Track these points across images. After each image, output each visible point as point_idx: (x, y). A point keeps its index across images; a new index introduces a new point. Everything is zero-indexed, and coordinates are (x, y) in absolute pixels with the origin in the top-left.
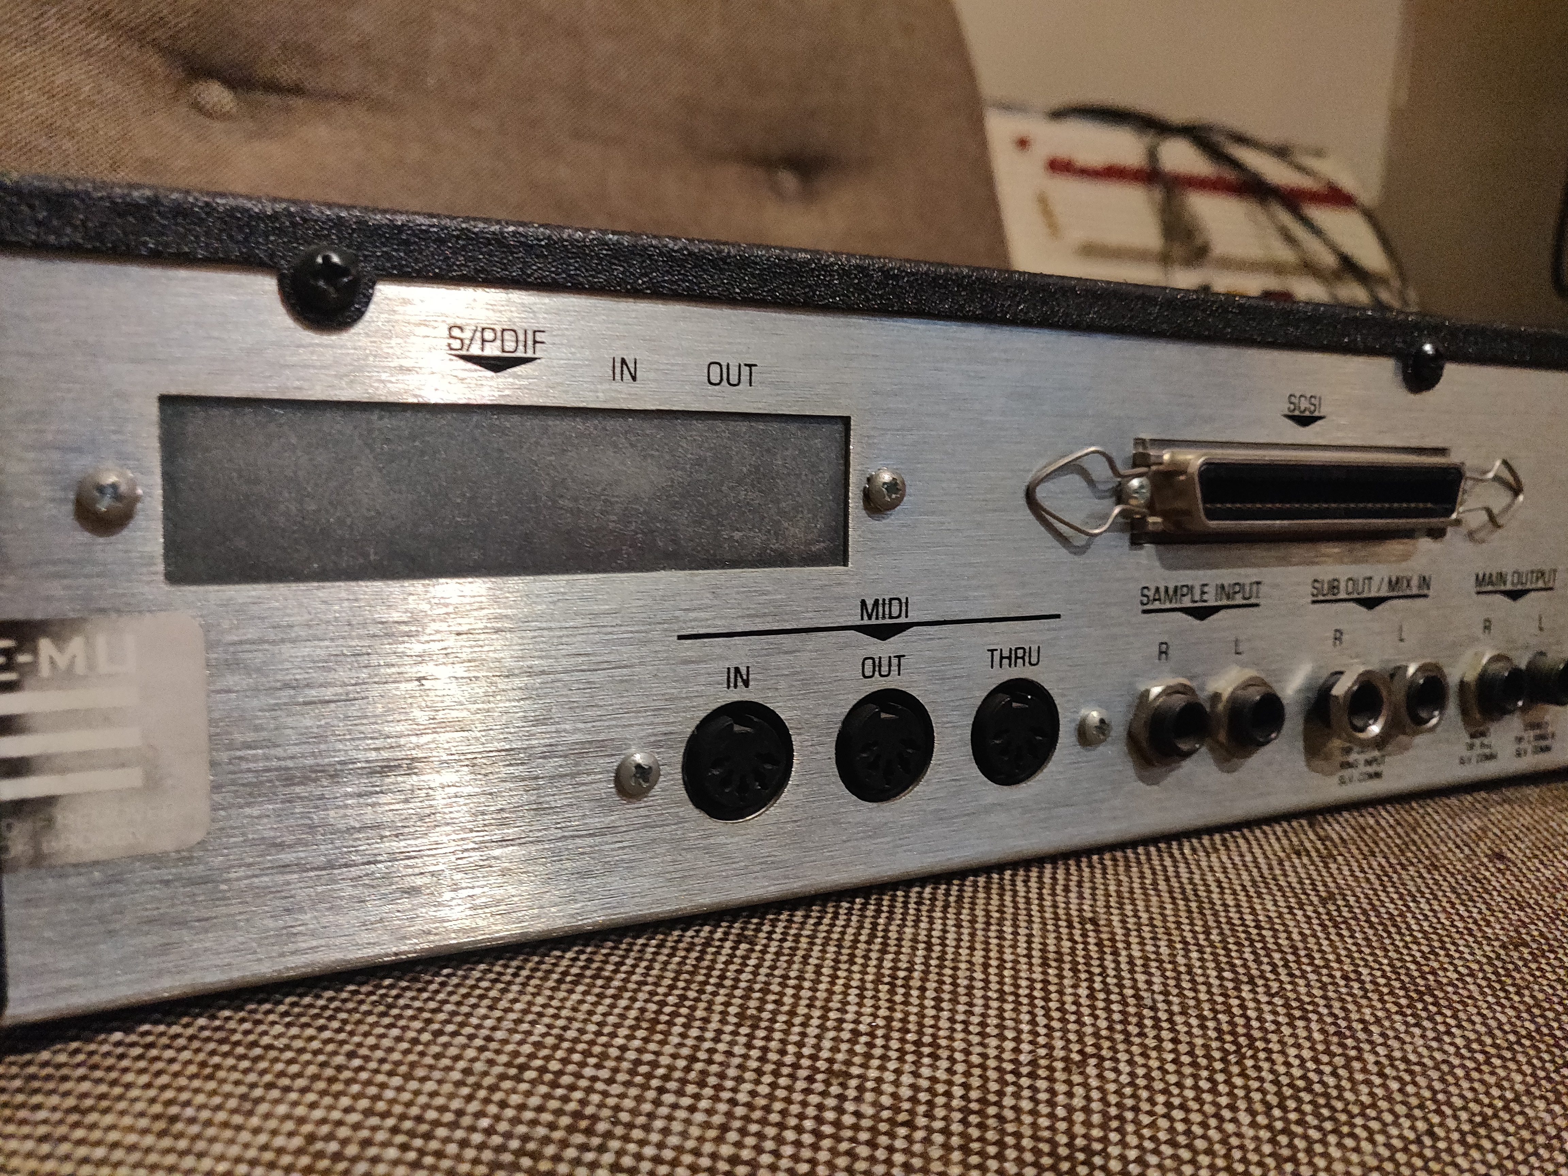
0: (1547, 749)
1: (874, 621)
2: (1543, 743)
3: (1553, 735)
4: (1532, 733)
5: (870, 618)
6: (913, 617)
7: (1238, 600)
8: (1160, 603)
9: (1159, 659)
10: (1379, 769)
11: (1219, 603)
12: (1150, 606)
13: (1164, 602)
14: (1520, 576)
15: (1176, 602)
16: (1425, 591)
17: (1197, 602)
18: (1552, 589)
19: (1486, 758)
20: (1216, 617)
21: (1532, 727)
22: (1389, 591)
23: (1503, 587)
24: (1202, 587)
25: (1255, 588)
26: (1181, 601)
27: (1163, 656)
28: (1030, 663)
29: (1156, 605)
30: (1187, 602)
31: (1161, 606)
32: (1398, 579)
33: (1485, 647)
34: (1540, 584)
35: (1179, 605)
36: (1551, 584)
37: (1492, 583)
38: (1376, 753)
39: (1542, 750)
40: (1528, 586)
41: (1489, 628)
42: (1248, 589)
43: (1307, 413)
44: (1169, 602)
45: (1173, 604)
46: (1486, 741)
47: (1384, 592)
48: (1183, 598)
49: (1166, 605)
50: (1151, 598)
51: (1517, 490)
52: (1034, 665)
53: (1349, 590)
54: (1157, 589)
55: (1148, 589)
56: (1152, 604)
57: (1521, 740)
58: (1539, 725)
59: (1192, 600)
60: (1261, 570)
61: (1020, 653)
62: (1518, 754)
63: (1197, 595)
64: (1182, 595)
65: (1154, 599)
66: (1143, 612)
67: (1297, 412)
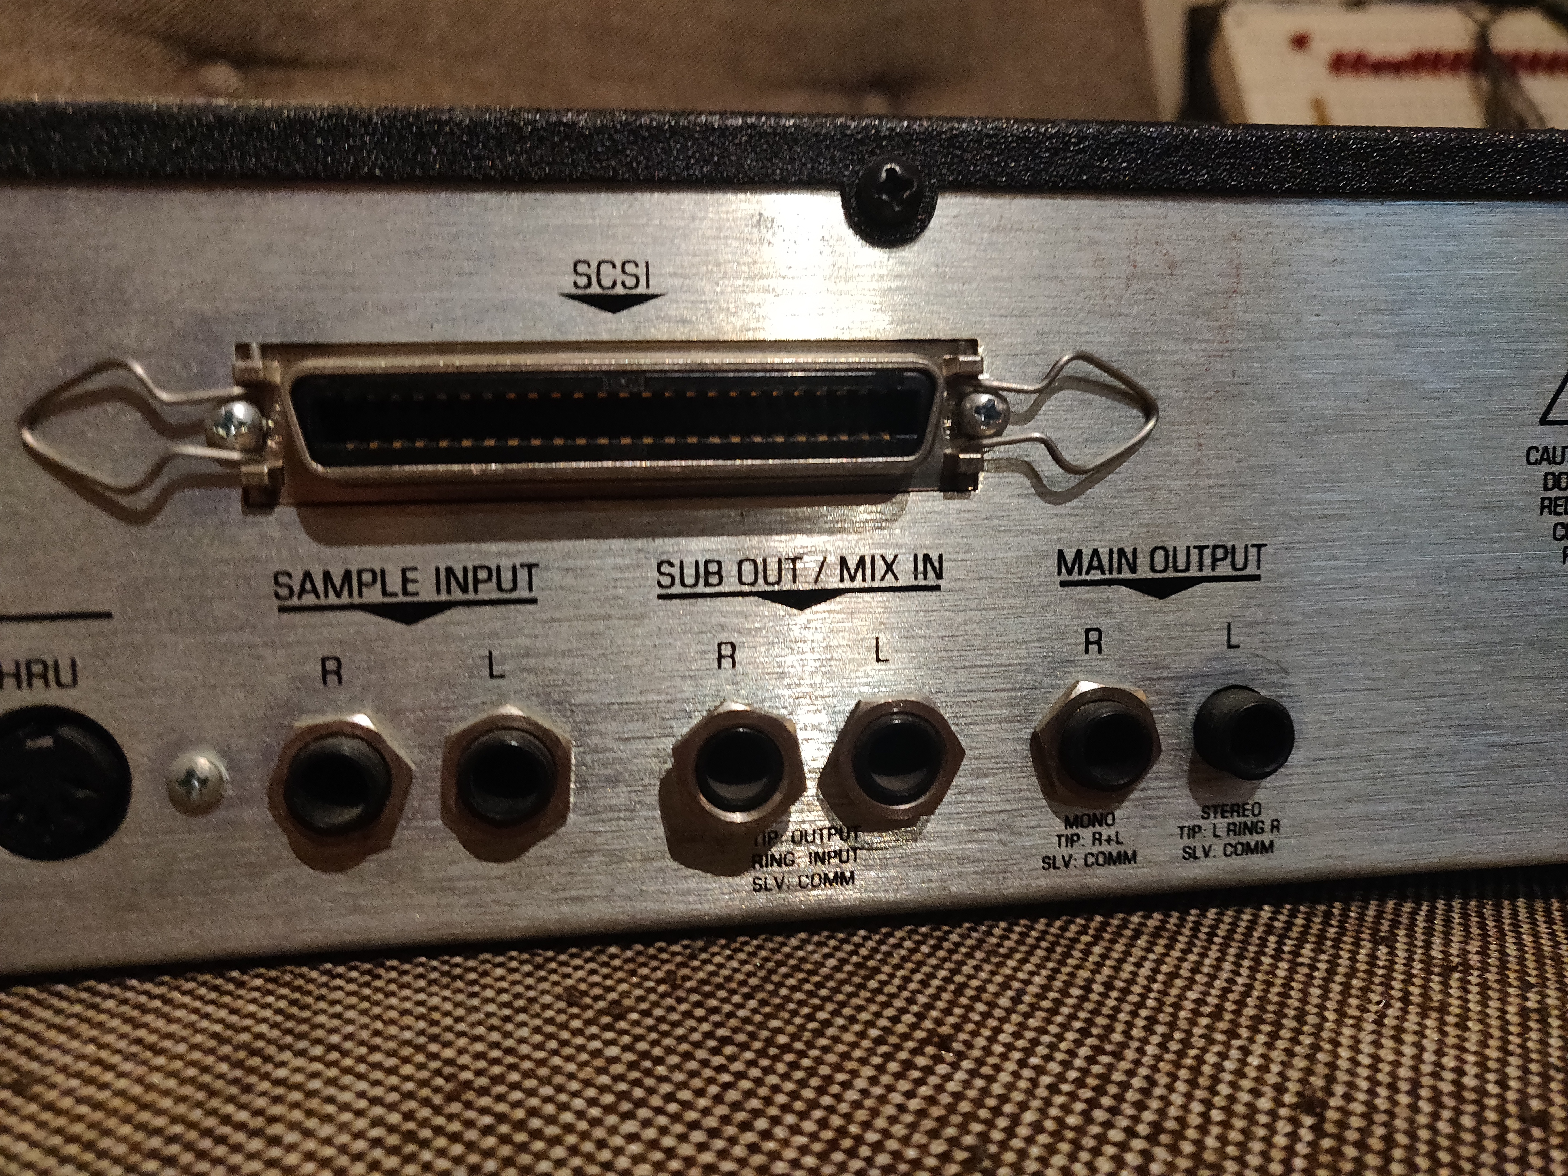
0: (1266, 848)
2: (1252, 839)
3: (1276, 826)
4: (1221, 823)
7: (488, 591)
8: (318, 596)
9: (325, 682)
10: (847, 869)
11: (444, 597)
12: (295, 601)
13: (326, 595)
14: (1171, 555)
15: (351, 594)
16: (932, 580)
17: (395, 595)
18: (1257, 578)
19: (1110, 860)
20: (439, 619)
21: (1222, 810)
22: (842, 580)
23: (1127, 575)
24: (404, 571)
25: (523, 575)
26: (360, 594)
27: (332, 679)
28: (59, 684)
29: (309, 599)
30: (373, 595)
31: (323, 601)
32: (862, 560)
33: (1091, 674)
34: (1224, 569)
35: (356, 600)
36: (1251, 570)
37: (1100, 567)
38: (836, 843)
39: (1248, 849)
40: (1194, 572)
41: (1098, 643)
42: (507, 576)
43: (619, 290)
44: (338, 595)
45: (345, 599)
46: (1106, 832)
47: (832, 582)
48: (365, 590)
49: (333, 599)
50: (297, 589)
51: (1148, 408)
52: (67, 686)
53: (748, 577)
54: (307, 575)
55: (289, 575)
56: (300, 597)
57: (1193, 831)
58: (1238, 809)
59: (385, 593)
60: (535, 545)
61: (37, 668)
62: (1190, 855)
63: (394, 583)
64: (361, 584)
65: (303, 590)
66: (282, 610)
67: (595, 289)
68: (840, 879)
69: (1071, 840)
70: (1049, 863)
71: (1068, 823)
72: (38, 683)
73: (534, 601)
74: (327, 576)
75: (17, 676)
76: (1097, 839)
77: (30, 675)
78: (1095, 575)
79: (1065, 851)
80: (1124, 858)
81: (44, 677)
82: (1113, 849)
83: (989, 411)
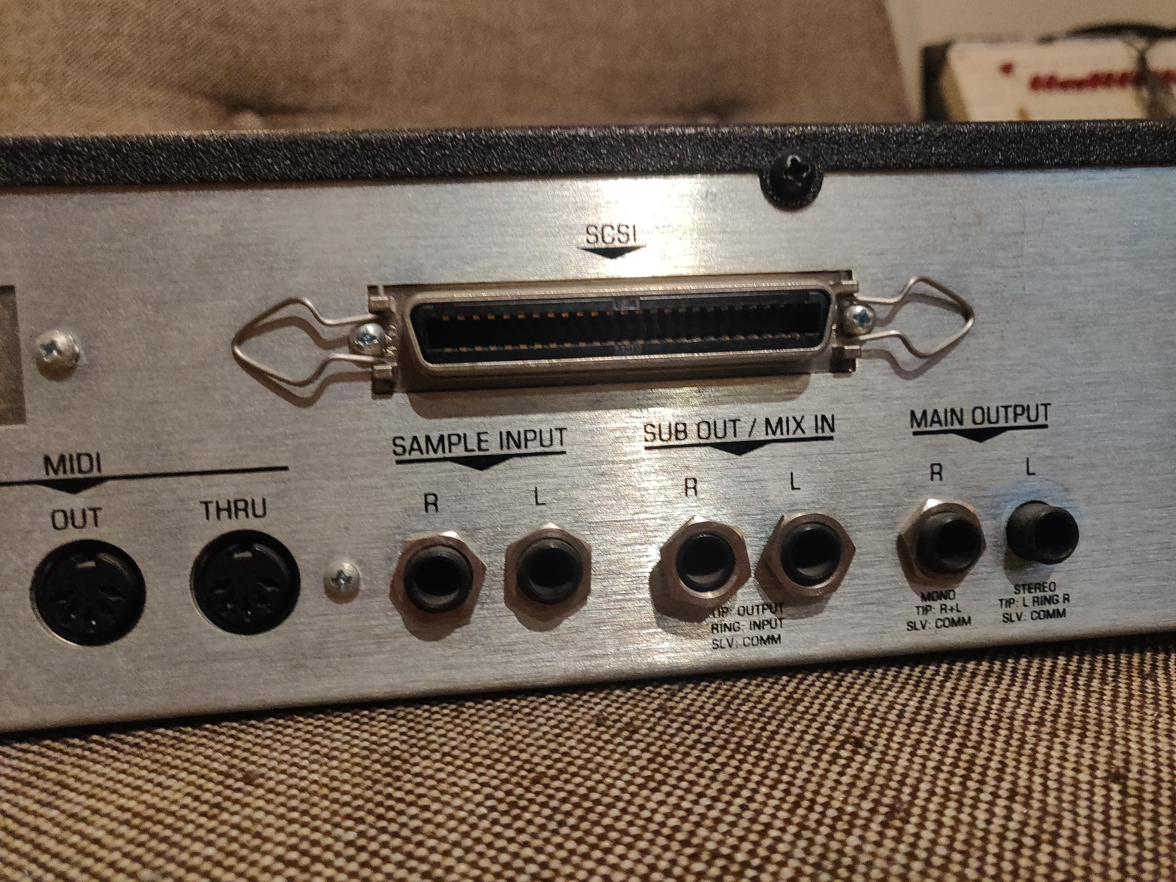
0: (1059, 614)
1: (61, 476)
2: (1051, 608)
3: (1066, 599)
4: (1029, 597)
5: (56, 472)
6: (106, 471)
7: (534, 447)
8: (422, 452)
9: (427, 510)
10: (775, 633)
11: (505, 451)
12: (407, 457)
13: (428, 452)
14: (986, 412)
15: (444, 451)
16: (828, 433)
17: (473, 450)
18: (1045, 426)
19: (953, 623)
20: (502, 466)
21: (1029, 588)
22: (767, 434)
23: (957, 426)
24: (479, 434)
25: (556, 435)
26: (450, 451)
27: (431, 508)
28: (255, 515)
29: (415, 455)
30: (459, 451)
31: (425, 456)
32: (780, 420)
33: (935, 495)
34: (1023, 421)
35: (448, 455)
36: (1041, 421)
37: (939, 422)
38: (768, 615)
39: (1048, 615)
40: (1002, 424)
41: (939, 473)
42: (546, 436)
43: (617, 244)
44: (435, 451)
45: (440, 454)
46: (949, 603)
47: (760, 435)
48: (453, 447)
49: (432, 455)
50: (408, 448)
51: (967, 313)
52: (260, 517)
53: (703, 434)
54: (415, 439)
55: (403, 439)
56: (410, 454)
57: (1009, 602)
58: (1040, 586)
59: (466, 450)
60: (564, 415)
61: (241, 505)
62: (1008, 619)
63: (472, 443)
64: (450, 444)
65: (412, 449)
66: (399, 462)
67: (601, 245)
68: (772, 639)
69: (926, 610)
70: (912, 626)
71: (924, 598)
72: (242, 514)
73: (563, 453)
74: (428, 439)
75: (229, 510)
76: (943, 608)
77: (237, 509)
78: (936, 427)
79: (923, 618)
80: (963, 622)
81: (245, 510)
82: (955, 616)
83: (863, 318)
